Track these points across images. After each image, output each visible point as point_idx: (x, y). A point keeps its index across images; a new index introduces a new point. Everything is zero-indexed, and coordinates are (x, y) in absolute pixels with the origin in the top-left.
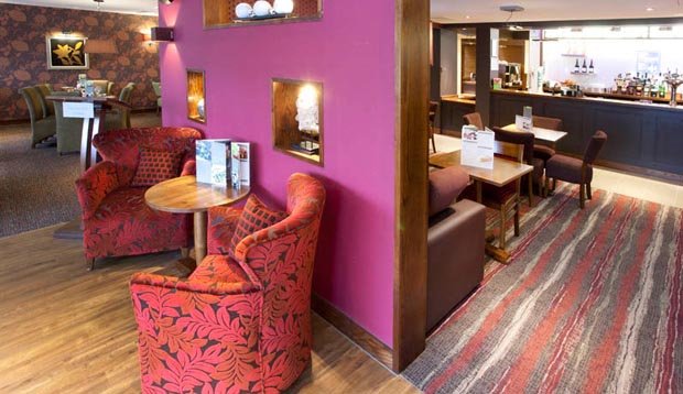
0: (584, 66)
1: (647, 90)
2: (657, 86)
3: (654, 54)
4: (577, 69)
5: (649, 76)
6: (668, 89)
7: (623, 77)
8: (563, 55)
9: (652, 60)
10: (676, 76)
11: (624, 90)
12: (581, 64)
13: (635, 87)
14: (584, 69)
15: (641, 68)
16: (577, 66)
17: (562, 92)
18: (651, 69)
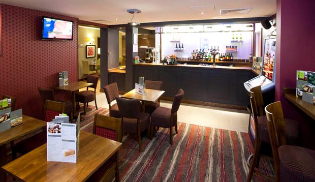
0: (180, 47)
1: (204, 58)
2: (208, 55)
3: (206, 40)
4: (176, 49)
5: (205, 51)
6: (212, 57)
7: (195, 52)
8: (171, 42)
9: (206, 42)
10: (215, 50)
11: (195, 58)
12: (178, 46)
13: (200, 57)
14: (179, 49)
15: (202, 47)
16: (177, 47)
17: (167, 63)
18: (205, 47)
